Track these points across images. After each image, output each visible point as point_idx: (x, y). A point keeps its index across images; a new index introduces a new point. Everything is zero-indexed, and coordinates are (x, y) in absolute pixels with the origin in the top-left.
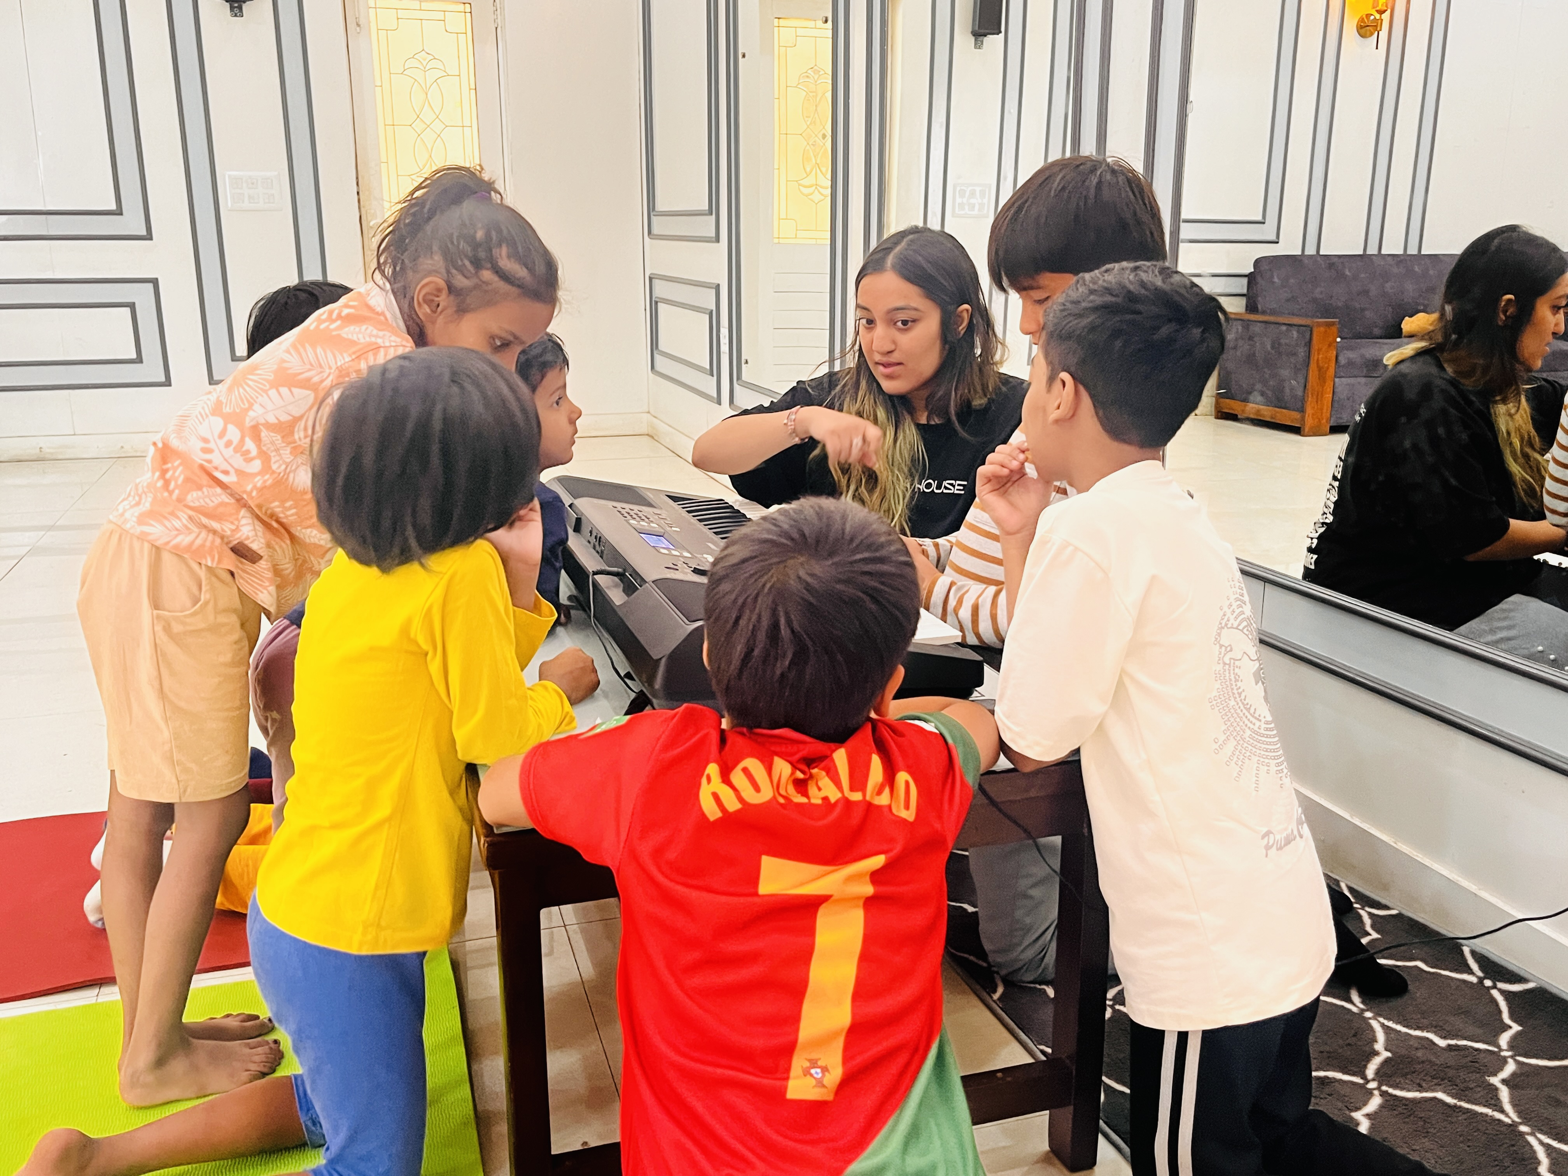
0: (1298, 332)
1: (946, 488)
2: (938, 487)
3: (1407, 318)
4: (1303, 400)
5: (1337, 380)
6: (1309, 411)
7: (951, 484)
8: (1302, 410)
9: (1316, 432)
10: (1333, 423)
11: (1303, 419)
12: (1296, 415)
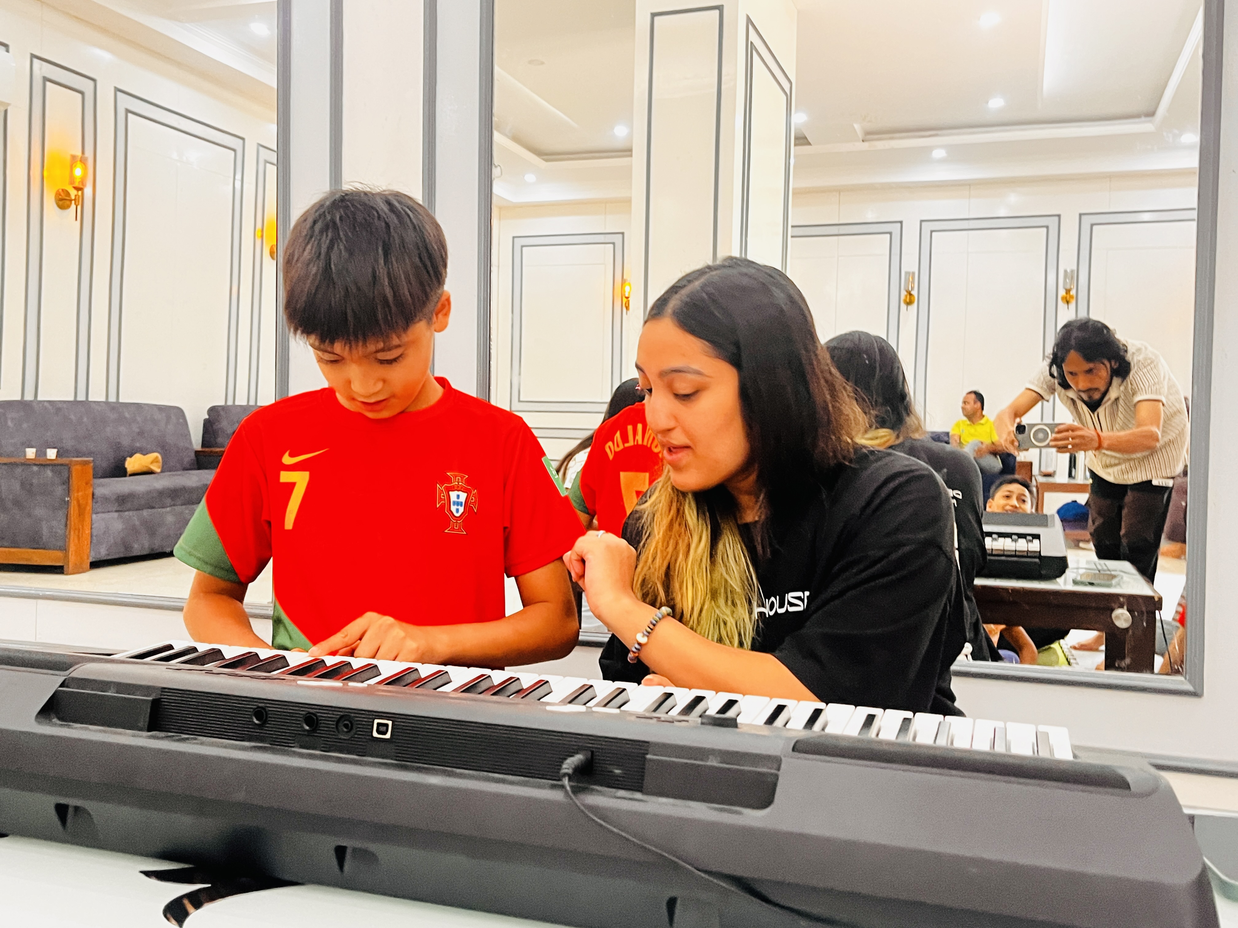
0: (52, 471)
1: (791, 604)
2: (781, 606)
3: (128, 459)
4: (66, 537)
5: (94, 516)
6: (72, 548)
7: (799, 598)
8: (64, 549)
9: (78, 570)
10: (91, 559)
11: (66, 557)
12: (59, 554)
